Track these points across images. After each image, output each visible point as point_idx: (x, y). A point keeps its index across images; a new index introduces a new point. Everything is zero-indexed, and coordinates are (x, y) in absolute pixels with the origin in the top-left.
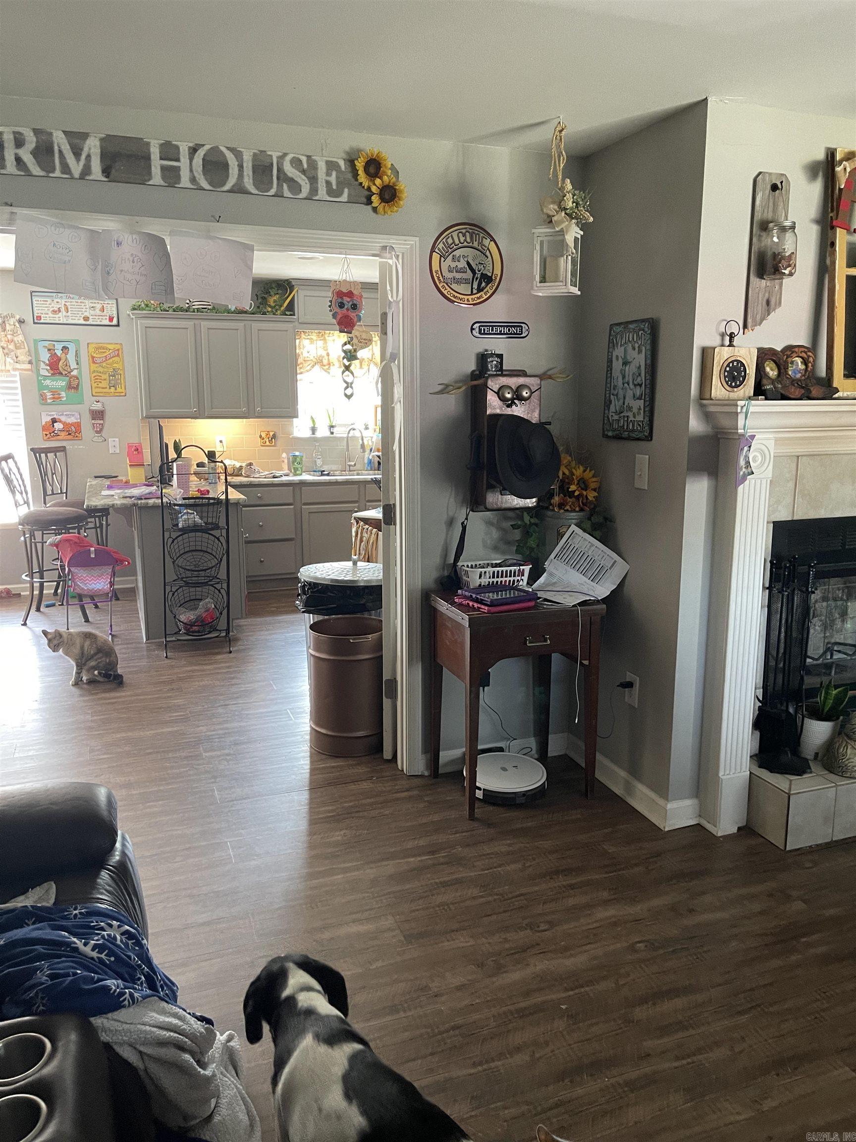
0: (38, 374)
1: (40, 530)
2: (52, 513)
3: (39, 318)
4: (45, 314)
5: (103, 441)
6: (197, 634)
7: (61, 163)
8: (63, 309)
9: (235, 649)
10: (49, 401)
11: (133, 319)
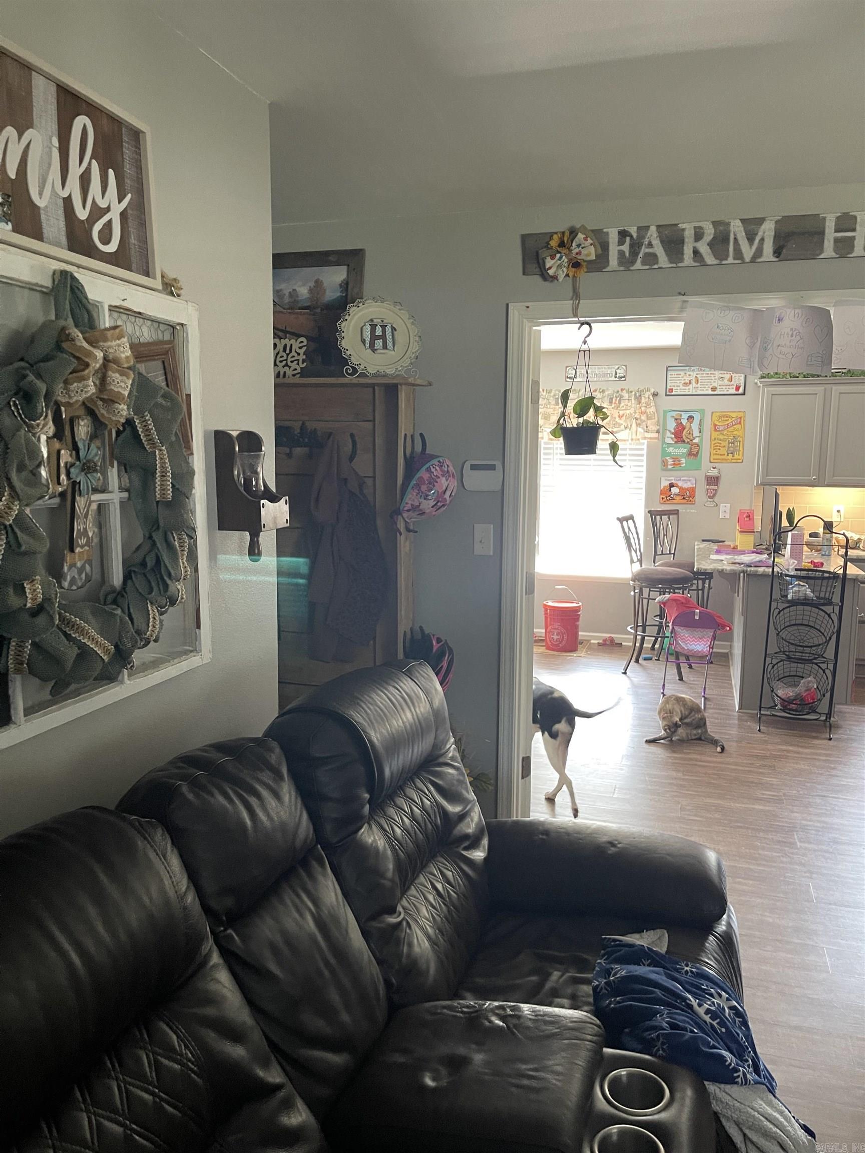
0: (664, 442)
1: (647, 587)
2: (662, 572)
3: (671, 390)
4: (677, 386)
5: (714, 506)
6: (794, 713)
7: (735, 250)
8: (693, 382)
9: (835, 736)
10: (670, 467)
11: (759, 387)
